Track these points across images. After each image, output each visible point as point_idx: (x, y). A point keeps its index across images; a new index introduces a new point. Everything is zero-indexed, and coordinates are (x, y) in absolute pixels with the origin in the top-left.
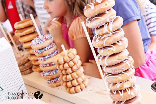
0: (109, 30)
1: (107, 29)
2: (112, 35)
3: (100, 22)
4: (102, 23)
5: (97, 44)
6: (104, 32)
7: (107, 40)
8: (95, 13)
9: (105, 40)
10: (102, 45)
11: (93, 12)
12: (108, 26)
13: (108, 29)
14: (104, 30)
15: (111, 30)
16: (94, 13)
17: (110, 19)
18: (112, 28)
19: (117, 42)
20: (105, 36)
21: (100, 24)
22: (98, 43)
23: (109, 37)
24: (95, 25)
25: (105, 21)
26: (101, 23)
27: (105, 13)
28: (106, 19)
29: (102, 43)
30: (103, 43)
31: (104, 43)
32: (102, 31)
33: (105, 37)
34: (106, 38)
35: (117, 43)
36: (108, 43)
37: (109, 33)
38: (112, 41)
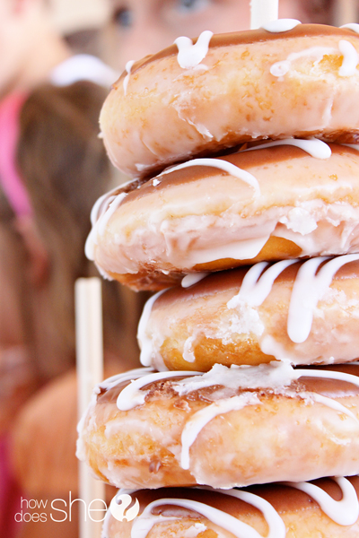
0: (281, 333)
1: (265, 307)
2: (293, 386)
3: (217, 213)
4: (232, 222)
5: (110, 427)
6: (226, 333)
7: (227, 415)
8: (197, 109)
9: (205, 415)
10: (164, 452)
11: (186, 95)
12: (286, 284)
13: (276, 317)
14: (236, 311)
15: (299, 331)
16: (187, 113)
17: (322, 223)
18: (317, 323)
19: (317, 482)
20: (217, 374)
21: (212, 226)
22: (133, 422)
23: (253, 398)
24: (165, 225)
25: (272, 214)
26: (221, 222)
27: (300, 152)
28: (291, 204)
29: (164, 437)
30: (178, 441)
31: (189, 437)
32: (207, 319)
33: (219, 387)
34: (219, 394)
35: (317, 492)
36: (228, 458)
37: (267, 361)
38: (278, 450)
